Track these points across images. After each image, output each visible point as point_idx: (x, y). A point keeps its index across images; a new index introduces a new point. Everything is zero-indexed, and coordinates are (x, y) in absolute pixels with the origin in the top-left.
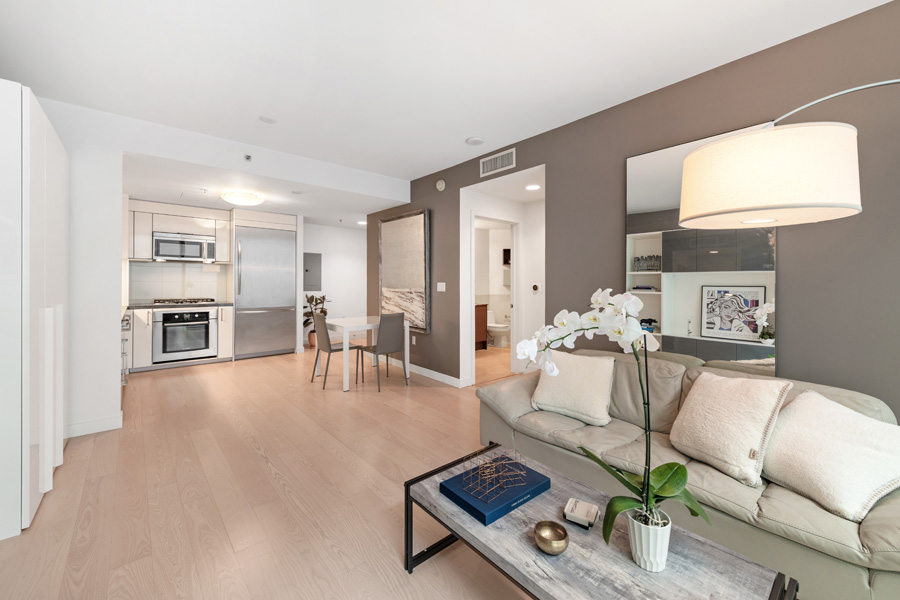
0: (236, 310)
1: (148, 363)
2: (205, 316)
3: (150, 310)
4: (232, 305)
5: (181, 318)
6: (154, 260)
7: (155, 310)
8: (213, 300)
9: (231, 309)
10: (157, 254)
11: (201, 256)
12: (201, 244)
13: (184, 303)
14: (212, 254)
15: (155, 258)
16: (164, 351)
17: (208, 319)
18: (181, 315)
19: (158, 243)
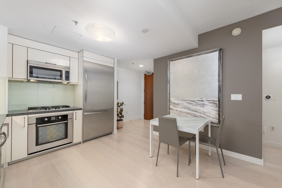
0: (84, 112)
1: (26, 155)
2: (65, 117)
3: (26, 116)
4: (81, 109)
5: (50, 120)
6: (29, 81)
7: (29, 116)
8: (69, 107)
9: (81, 111)
10: (31, 76)
11: (61, 79)
12: (61, 71)
13: (51, 110)
14: (67, 78)
15: (29, 78)
16: (37, 144)
17: (67, 119)
18: (49, 118)
19: (32, 67)
